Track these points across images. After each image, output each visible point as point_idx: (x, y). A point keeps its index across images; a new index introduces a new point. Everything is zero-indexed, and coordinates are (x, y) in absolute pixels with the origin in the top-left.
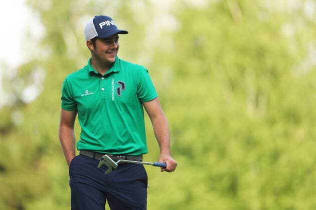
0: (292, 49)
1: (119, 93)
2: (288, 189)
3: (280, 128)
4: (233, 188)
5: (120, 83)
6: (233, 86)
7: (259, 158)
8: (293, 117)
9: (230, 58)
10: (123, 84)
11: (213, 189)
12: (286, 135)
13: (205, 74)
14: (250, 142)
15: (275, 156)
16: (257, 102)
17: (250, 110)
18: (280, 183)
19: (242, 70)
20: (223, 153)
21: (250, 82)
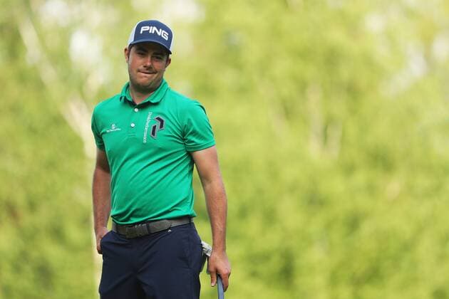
0: (381, 53)
1: (153, 133)
2: (373, 275)
3: (361, 178)
4: (287, 274)
5: (158, 119)
6: (288, 111)
7: (328, 226)
8: (382, 161)
9: (283, 66)
10: (162, 122)
11: (254, 275)
12: (371, 189)
13: (243, 91)
14: (315, 201)
15: (353, 223)
16: (325, 137)
17: (313, 150)
18: (360, 266)
19: (302, 86)
20: (270, 217)
21: (314, 105)
